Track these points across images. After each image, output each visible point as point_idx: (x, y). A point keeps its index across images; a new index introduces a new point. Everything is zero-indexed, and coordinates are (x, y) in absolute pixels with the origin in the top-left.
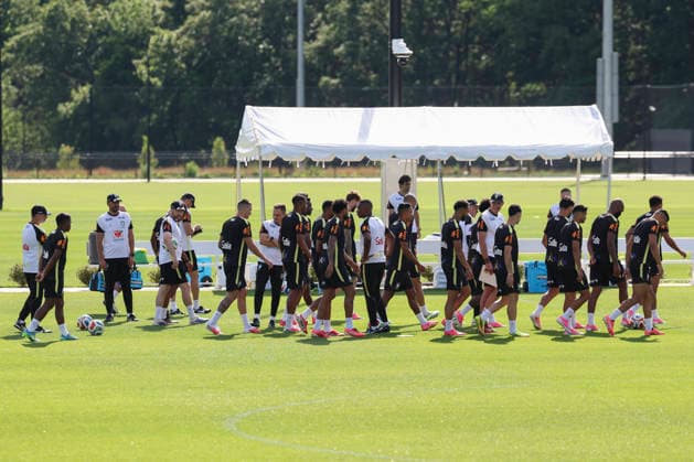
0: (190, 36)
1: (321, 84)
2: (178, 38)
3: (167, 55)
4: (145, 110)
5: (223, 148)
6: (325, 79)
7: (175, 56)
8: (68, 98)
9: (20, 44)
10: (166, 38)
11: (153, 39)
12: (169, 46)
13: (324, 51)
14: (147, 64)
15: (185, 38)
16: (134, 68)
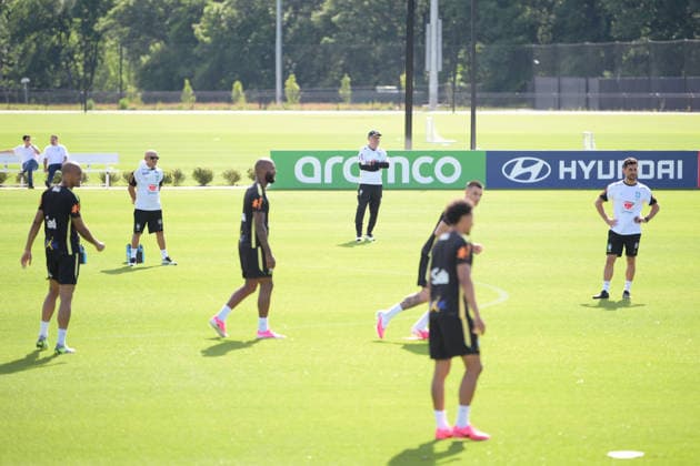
0: (233, 7)
1: (322, 42)
2: (225, 9)
3: (216, 20)
4: (200, 60)
5: (240, 88)
6: (326, 39)
7: (221, 22)
8: (146, 52)
9: (116, 13)
10: (215, 8)
11: (206, 10)
12: (218, 15)
13: (327, 19)
14: (202, 28)
15: (229, 8)
16: (193, 30)
